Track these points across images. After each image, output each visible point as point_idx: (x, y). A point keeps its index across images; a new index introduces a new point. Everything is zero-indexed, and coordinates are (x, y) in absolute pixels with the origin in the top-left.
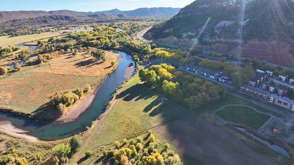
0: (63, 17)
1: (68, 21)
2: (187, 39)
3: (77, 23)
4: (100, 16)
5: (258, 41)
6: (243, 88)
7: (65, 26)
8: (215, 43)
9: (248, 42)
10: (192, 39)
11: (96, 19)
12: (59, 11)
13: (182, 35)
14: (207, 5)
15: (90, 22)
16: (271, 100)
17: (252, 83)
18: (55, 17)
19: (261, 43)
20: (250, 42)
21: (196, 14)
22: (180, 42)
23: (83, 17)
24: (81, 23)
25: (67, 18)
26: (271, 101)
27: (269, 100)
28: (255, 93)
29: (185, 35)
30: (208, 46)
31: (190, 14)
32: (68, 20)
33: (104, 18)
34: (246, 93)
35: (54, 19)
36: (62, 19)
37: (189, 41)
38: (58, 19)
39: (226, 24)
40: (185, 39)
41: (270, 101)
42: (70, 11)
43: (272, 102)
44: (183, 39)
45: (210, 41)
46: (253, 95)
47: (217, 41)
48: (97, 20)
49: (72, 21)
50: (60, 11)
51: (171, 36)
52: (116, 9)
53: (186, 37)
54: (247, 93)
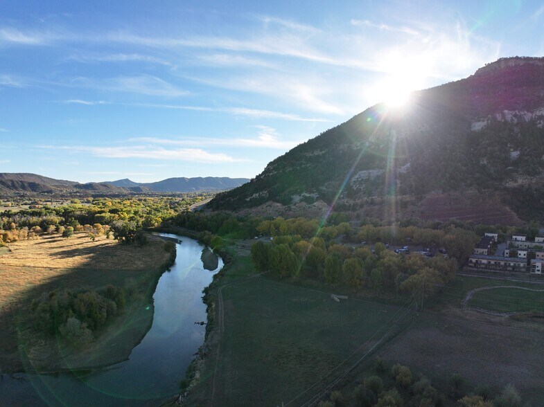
0: (26, 185)
1: (35, 193)
2: (304, 204)
3: (55, 197)
4: (97, 188)
5: (443, 193)
6: (474, 261)
7: (30, 200)
8: (362, 206)
9: (425, 197)
10: (315, 204)
11: (90, 192)
12: (17, 174)
13: (291, 199)
14: (321, 151)
15: (80, 196)
16: (537, 269)
17: (480, 250)
18: (10, 183)
19: (450, 195)
20: (428, 196)
21: (303, 166)
22: (290, 210)
23: (66, 187)
24: (62, 196)
25: (33, 186)
26: (538, 271)
27: (534, 271)
28: (502, 263)
29: (296, 198)
30: (350, 212)
31: (291, 169)
32: (35, 191)
33: (105, 191)
34: (482, 268)
35: (8, 187)
36: (23, 187)
37: (309, 207)
38: (16, 188)
39: (372, 175)
40: (301, 204)
41: (537, 273)
42: (40, 177)
43: (539, 273)
44: (295, 205)
45: (351, 202)
46: (499, 270)
47: (367, 202)
48: (93, 193)
49: (44, 192)
50: (19, 174)
51: (268, 203)
52: (127, 180)
53: (301, 201)
54: (486, 268)
